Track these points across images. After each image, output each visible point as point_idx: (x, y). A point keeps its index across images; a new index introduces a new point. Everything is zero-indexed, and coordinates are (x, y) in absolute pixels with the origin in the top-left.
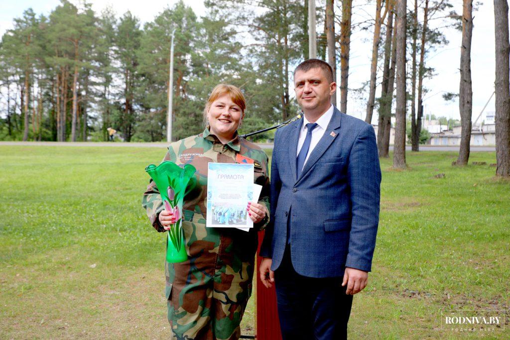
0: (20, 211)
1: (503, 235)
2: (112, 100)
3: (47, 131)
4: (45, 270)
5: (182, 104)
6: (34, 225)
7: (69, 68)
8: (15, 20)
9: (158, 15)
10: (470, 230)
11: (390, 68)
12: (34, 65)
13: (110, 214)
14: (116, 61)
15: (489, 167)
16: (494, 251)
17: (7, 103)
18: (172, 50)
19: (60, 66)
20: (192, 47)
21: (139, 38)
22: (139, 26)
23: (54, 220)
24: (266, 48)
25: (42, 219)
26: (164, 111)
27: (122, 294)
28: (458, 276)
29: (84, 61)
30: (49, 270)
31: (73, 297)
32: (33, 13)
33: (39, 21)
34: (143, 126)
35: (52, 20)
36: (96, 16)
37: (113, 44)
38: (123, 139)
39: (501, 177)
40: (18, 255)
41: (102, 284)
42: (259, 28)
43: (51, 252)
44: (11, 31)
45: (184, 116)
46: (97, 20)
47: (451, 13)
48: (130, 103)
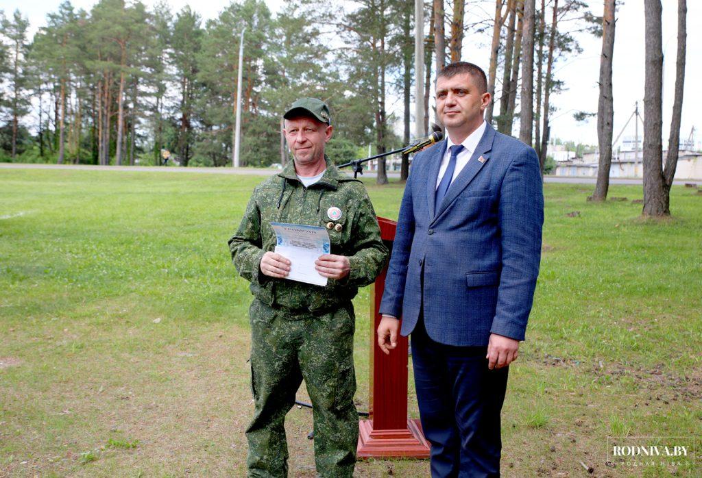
0: (61, 250)
1: (660, 288)
2: (165, 114)
3: (87, 152)
4: (98, 324)
5: (252, 121)
6: (80, 268)
7: (114, 75)
8: (50, 15)
9: (223, 10)
10: (619, 282)
11: (511, 80)
12: (71, 70)
13: (172, 256)
14: (171, 67)
15: (632, 204)
16: (650, 308)
17: (39, 117)
18: (241, 54)
19: (103, 72)
20: (264, 50)
21: (200, 38)
22: (200, 24)
23: (104, 262)
24: (357, 52)
25: (90, 260)
26: (229, 129)
27: (196, 357)
28: (610, 339)
29: (132, 66)
30: (103, 324)
31: (136, 359)
32: (71, 7)
33: (78, 17)
34: (203, 147)
35: (94, 16)
36: (147, 11)
37: (167, 45)
38: (178, 163)
39: (649, 216)
40: (64, 305)
41: (170, 343)
42: (350, 28)
43: (103, 303)
44: (44, 29)
45: (254, 136)
46: (149, 15)
47: (586, 14)
48: (187, 118)
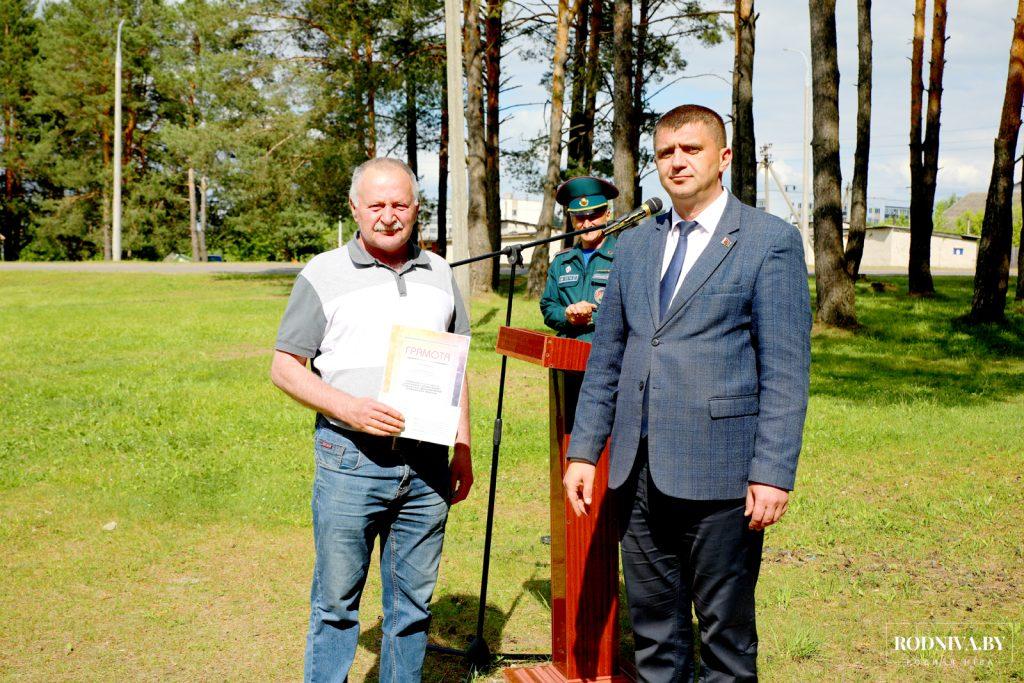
5: (137, 180)
18: (118, 65)
20: (155, 59)
21: (35, 35)
22: (32, 11)
26: (94, 195)
34: (49, 226)
41: (150, 562)
45: (142, 206)
47: (689, 8)
